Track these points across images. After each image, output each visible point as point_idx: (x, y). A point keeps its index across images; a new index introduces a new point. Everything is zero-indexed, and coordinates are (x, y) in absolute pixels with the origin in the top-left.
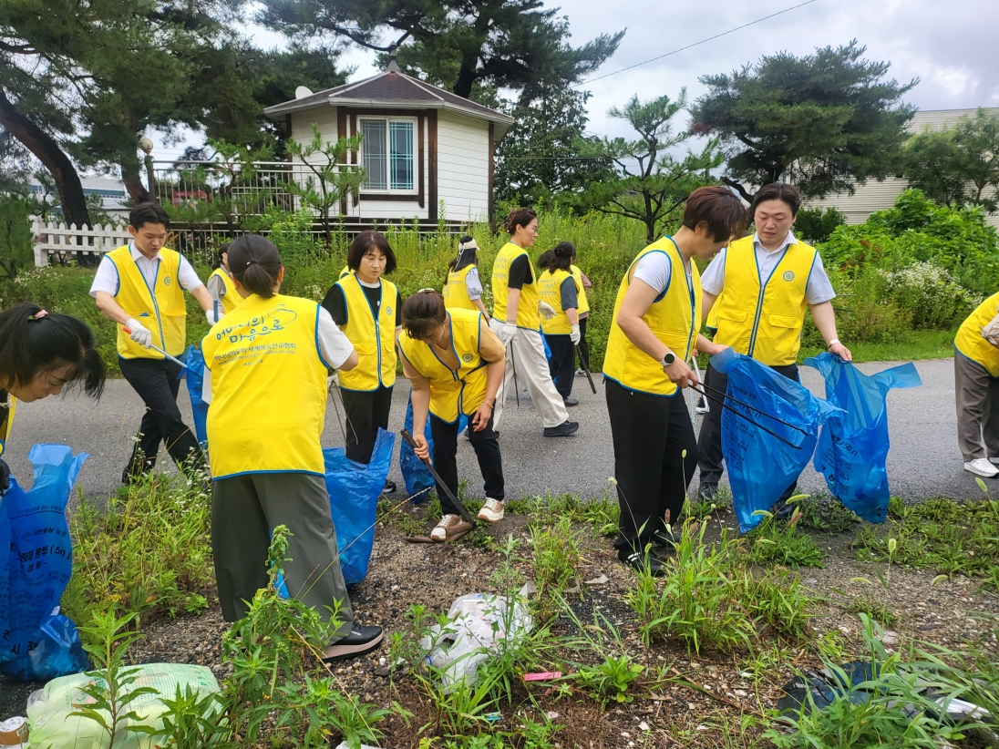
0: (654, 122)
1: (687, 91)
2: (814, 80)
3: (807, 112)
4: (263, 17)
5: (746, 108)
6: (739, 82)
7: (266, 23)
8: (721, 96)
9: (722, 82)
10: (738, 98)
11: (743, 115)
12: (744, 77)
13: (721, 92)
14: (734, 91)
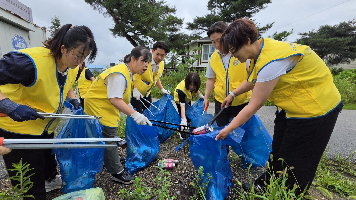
0: (282, 38)
2: (337, 31)
3: (334, 40)
4: (187, 28)
5: (313, 40)
6: (310, 34)
7: (188, 29)
8: (304, 38)
9: (305, 34)
10: (310, 38)
11: (311, 42)
12: (312, 32)
13: (304, 37)
14: (309, 36)
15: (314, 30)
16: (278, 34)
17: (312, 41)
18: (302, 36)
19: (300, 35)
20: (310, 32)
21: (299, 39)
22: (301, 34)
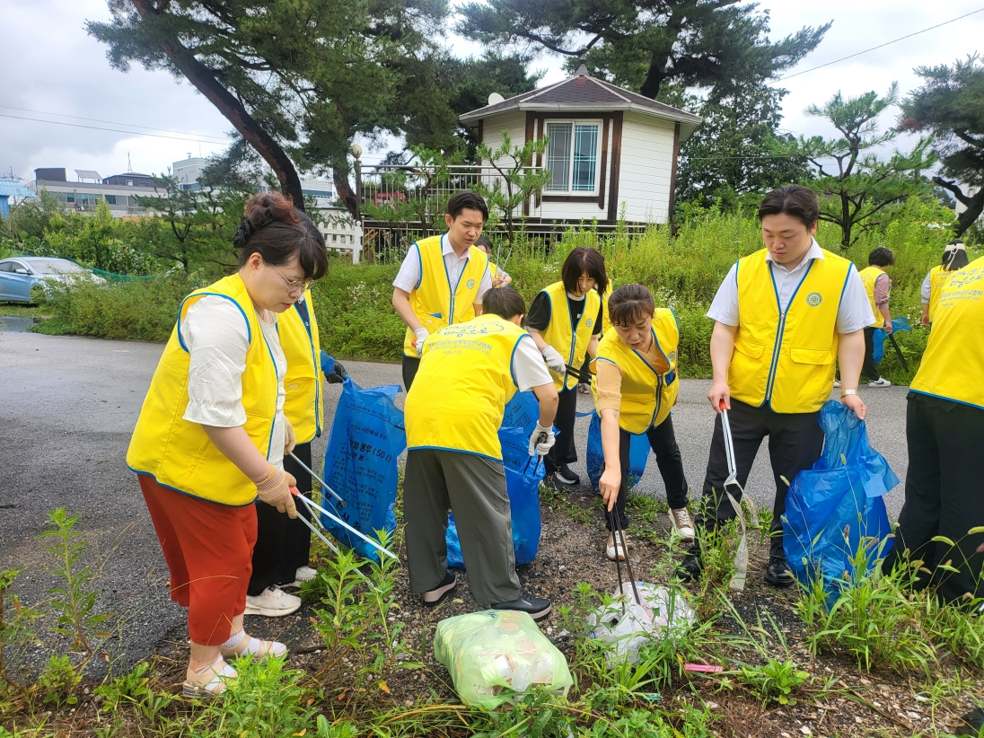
0: (858, 120)
1: (899, 86)
4: (463, 28)
5: (969, 101)
6: (962, 74)
7: (466, 33)
8: (939, 89)
9: (941, 74)
10: (960, 91)
11: (965, 110)
12: (969, 67)
13: (939, 84)
14: (955, 84)
15: (974, 59)
16: (846, 100)
17: (969, 105)
18: (931, 79)
19: (922, 78)
20: (959, 66)
21: (921, 91)
22: (927, 73)
